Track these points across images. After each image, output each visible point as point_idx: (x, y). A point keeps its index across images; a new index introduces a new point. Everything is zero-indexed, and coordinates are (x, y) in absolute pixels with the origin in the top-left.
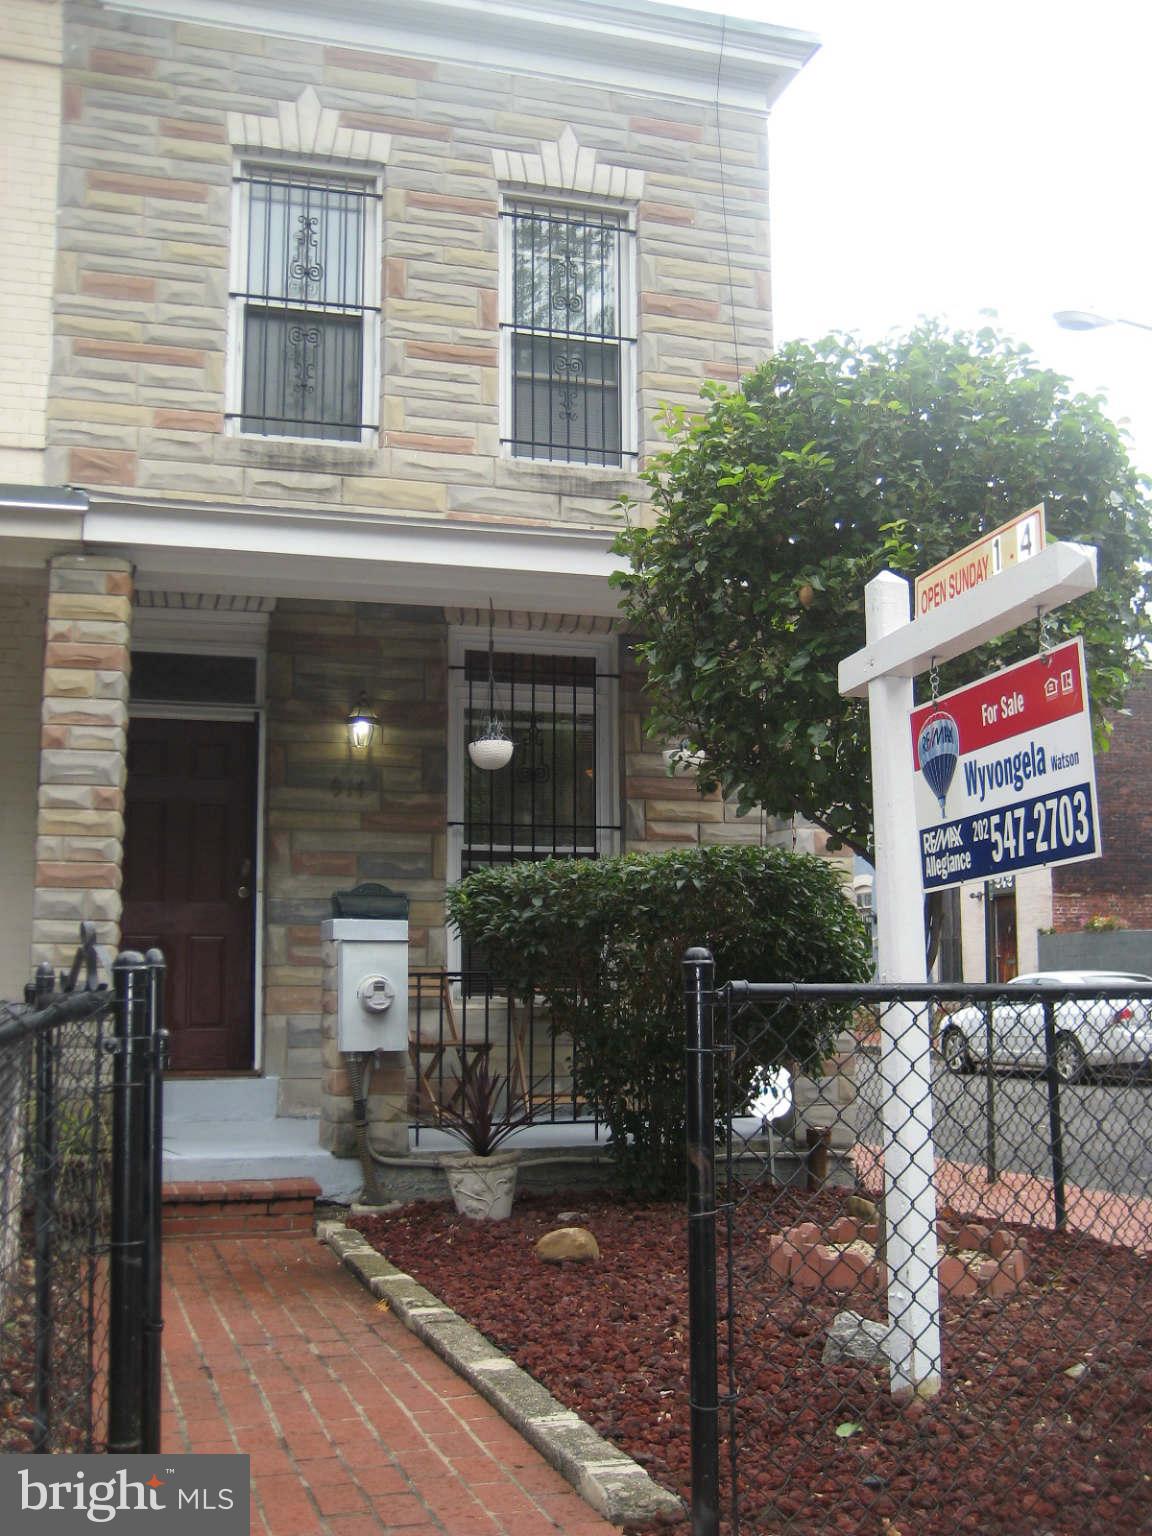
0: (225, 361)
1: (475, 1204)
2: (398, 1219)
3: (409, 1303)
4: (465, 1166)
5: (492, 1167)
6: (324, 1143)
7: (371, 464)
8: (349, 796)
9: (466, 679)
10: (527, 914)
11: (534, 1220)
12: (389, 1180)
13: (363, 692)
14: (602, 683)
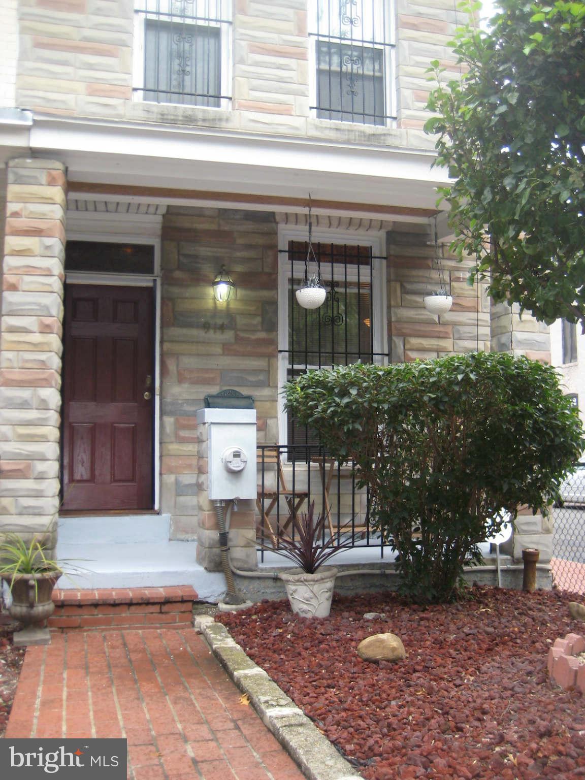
0: (132, 54)
1: (305, 607)
2: (250, 615)
3: (267, 702)
4: (298, 581)
5: (317, 581)
6: (200, 561)
7: (227, 120)
8: (215, 332)
9: (289, 259)
10: (346, 400)
11: (348, 618)
12: (243, 587)
13: (223, 265)
14: (376, 262)
